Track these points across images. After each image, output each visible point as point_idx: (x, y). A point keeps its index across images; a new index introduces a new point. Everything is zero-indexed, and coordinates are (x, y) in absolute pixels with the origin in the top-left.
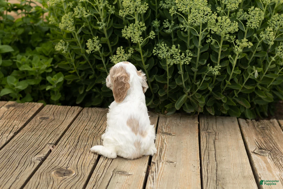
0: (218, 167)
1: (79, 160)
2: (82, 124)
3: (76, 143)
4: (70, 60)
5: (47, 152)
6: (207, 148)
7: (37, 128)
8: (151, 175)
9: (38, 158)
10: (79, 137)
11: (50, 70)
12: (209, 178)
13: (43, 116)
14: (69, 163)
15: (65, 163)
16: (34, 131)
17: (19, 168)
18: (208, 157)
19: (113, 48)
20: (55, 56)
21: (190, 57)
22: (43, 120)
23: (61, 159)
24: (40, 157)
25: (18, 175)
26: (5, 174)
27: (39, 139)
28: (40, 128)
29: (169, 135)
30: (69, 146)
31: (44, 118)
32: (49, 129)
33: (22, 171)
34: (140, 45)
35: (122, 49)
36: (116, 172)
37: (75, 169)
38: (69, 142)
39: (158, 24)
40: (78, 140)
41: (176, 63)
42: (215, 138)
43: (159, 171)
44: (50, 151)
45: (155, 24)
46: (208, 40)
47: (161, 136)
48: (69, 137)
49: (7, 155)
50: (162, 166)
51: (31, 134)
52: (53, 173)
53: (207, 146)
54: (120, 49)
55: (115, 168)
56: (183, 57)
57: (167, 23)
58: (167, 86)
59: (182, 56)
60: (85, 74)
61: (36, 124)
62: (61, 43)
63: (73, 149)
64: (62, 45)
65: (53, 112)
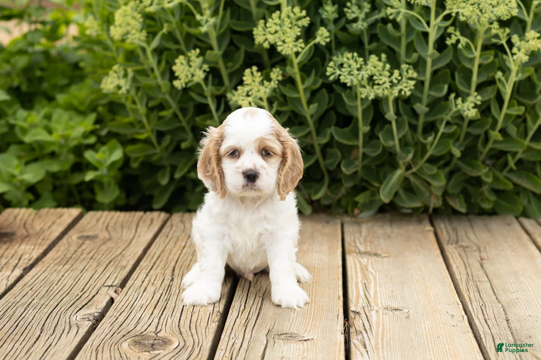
0: (509, 314)
1: (181, 316)
2: (176, 243)
3: (169, 282)
4: (135, 111)
5: (104, 304)
6: (471, 278)
7: (75, 258)
8: (357, 339)
9: (85, 315)
10: (174, 270)
11: (92, 140)
12: (495, 337)
13: (85, 234)
14: (158, 323)
15: (151, 324)
16: (69, 262)
17: (43, 338)
18: (478, 294)
19: (231, 76)
20: (100, 109)
21: (411, 79)
22: (86, 240)
23: (139, 315)
24: (89, 314)
25: (44, 354)
26: (12, 353)
27: (82, 278)
28: (82, 257)
29: (375, 257)
30: (153, 289)
31: (88, 237)
32: (102, 258)
33: (50, 345)
34: (296, 61)
35: (255, 73)
36: (274, 335)
37: (176, 333)
38: (152, 281)
39: (333, 13)
40: (172, 276)
41: (381, 95)
42: (480, 257)
43: (374, 330)
44: (112, 301)
45: (327, 11)
46: (450, 37)
47: (358, 260)
48: (149, 272)
49: (11, 313)
50: (379, 319)
51: (63, 269)
52: (125, 345)
53: (468, 274)
54: (252, 73)
55: (268, 327)
56: (396, 79)
57: (355, 8)
58: (358, 152)
59: (393, 78)
60: (172, 141)
61: (71, 249)
62: (116, 72)
63: (163, 295)
64: (119, 78)
65: (106, 224)
